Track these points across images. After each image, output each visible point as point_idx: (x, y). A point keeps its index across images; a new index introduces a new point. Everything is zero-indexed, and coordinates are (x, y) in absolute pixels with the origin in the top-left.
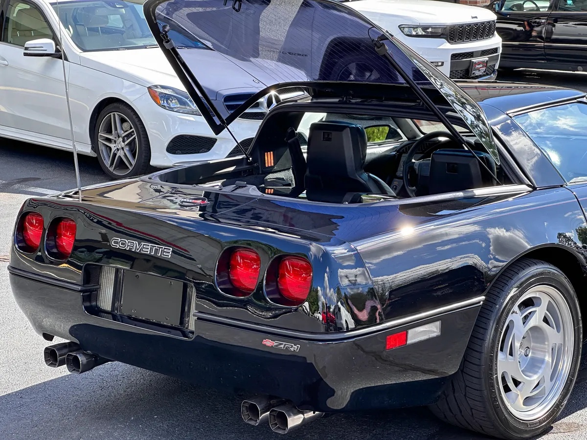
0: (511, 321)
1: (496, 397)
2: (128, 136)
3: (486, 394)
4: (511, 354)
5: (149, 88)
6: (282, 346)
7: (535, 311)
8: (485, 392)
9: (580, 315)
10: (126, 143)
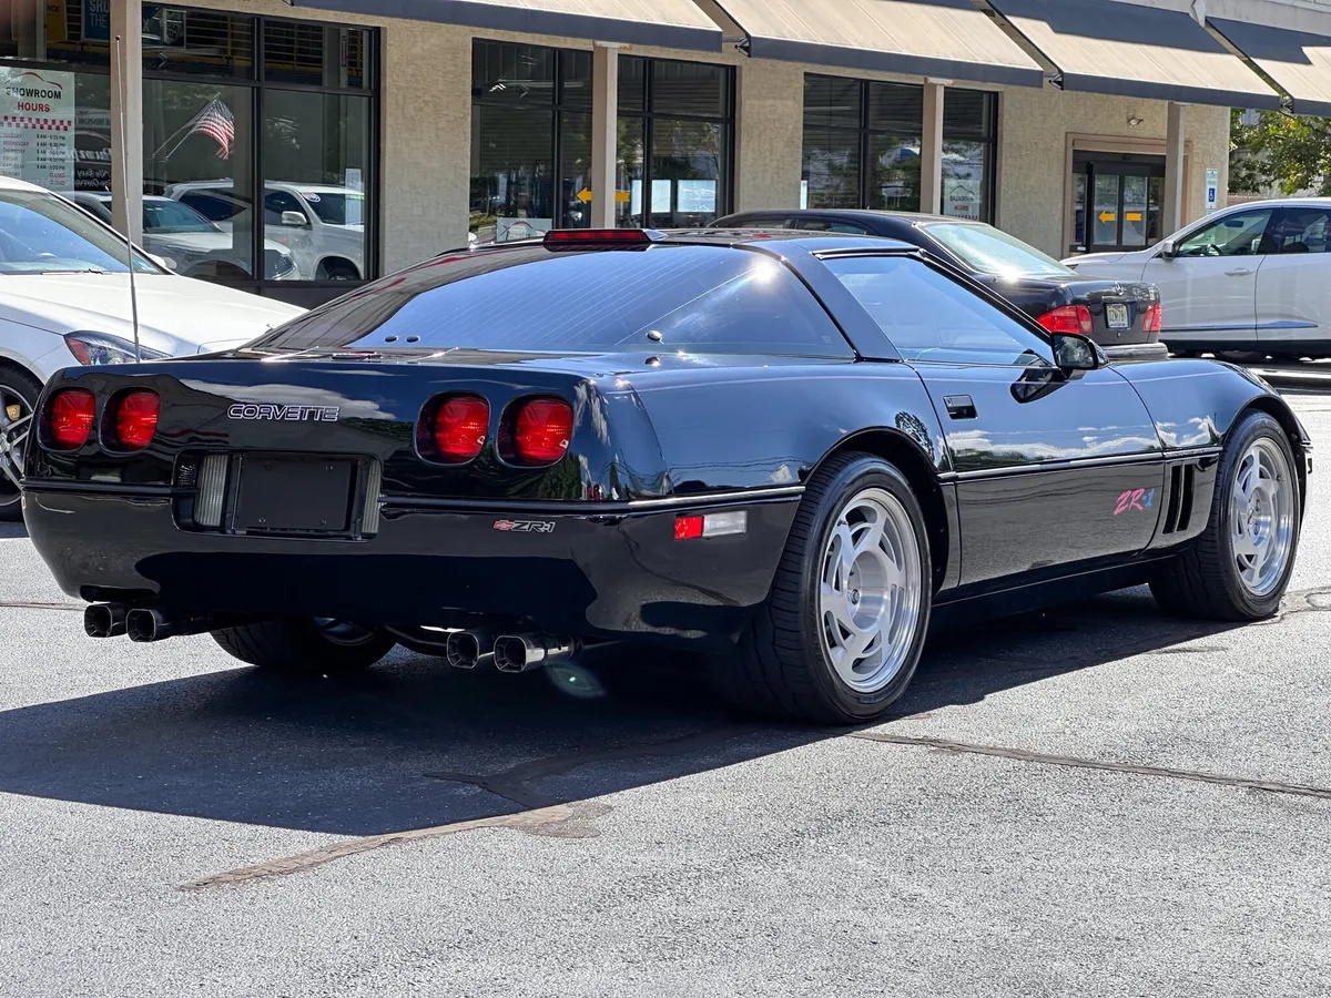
0: (838, 537)
1: (818, 644)
2: (19, 430)
3: (805, 635)
4: (837, 587)
5: (67, 337)
6: (526, 527)
7: (869, 528)
8: (804, 633)
9: (928, 547)
10: (15, 442)
